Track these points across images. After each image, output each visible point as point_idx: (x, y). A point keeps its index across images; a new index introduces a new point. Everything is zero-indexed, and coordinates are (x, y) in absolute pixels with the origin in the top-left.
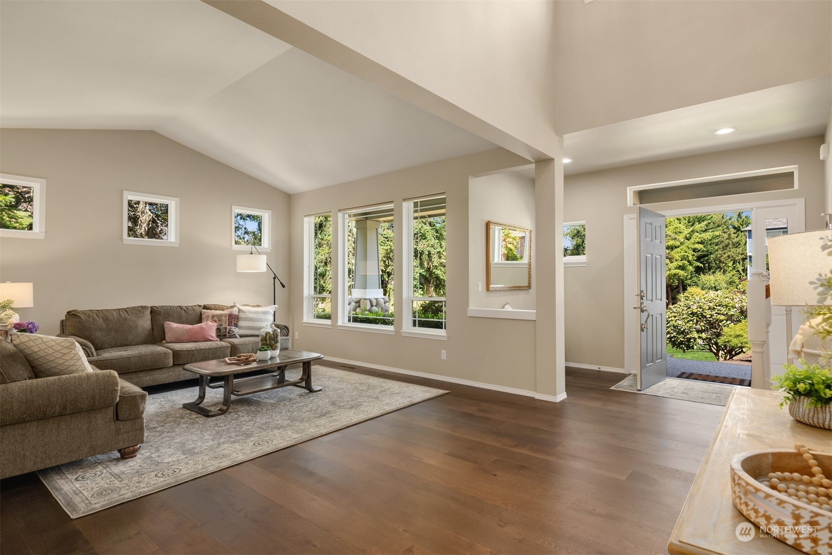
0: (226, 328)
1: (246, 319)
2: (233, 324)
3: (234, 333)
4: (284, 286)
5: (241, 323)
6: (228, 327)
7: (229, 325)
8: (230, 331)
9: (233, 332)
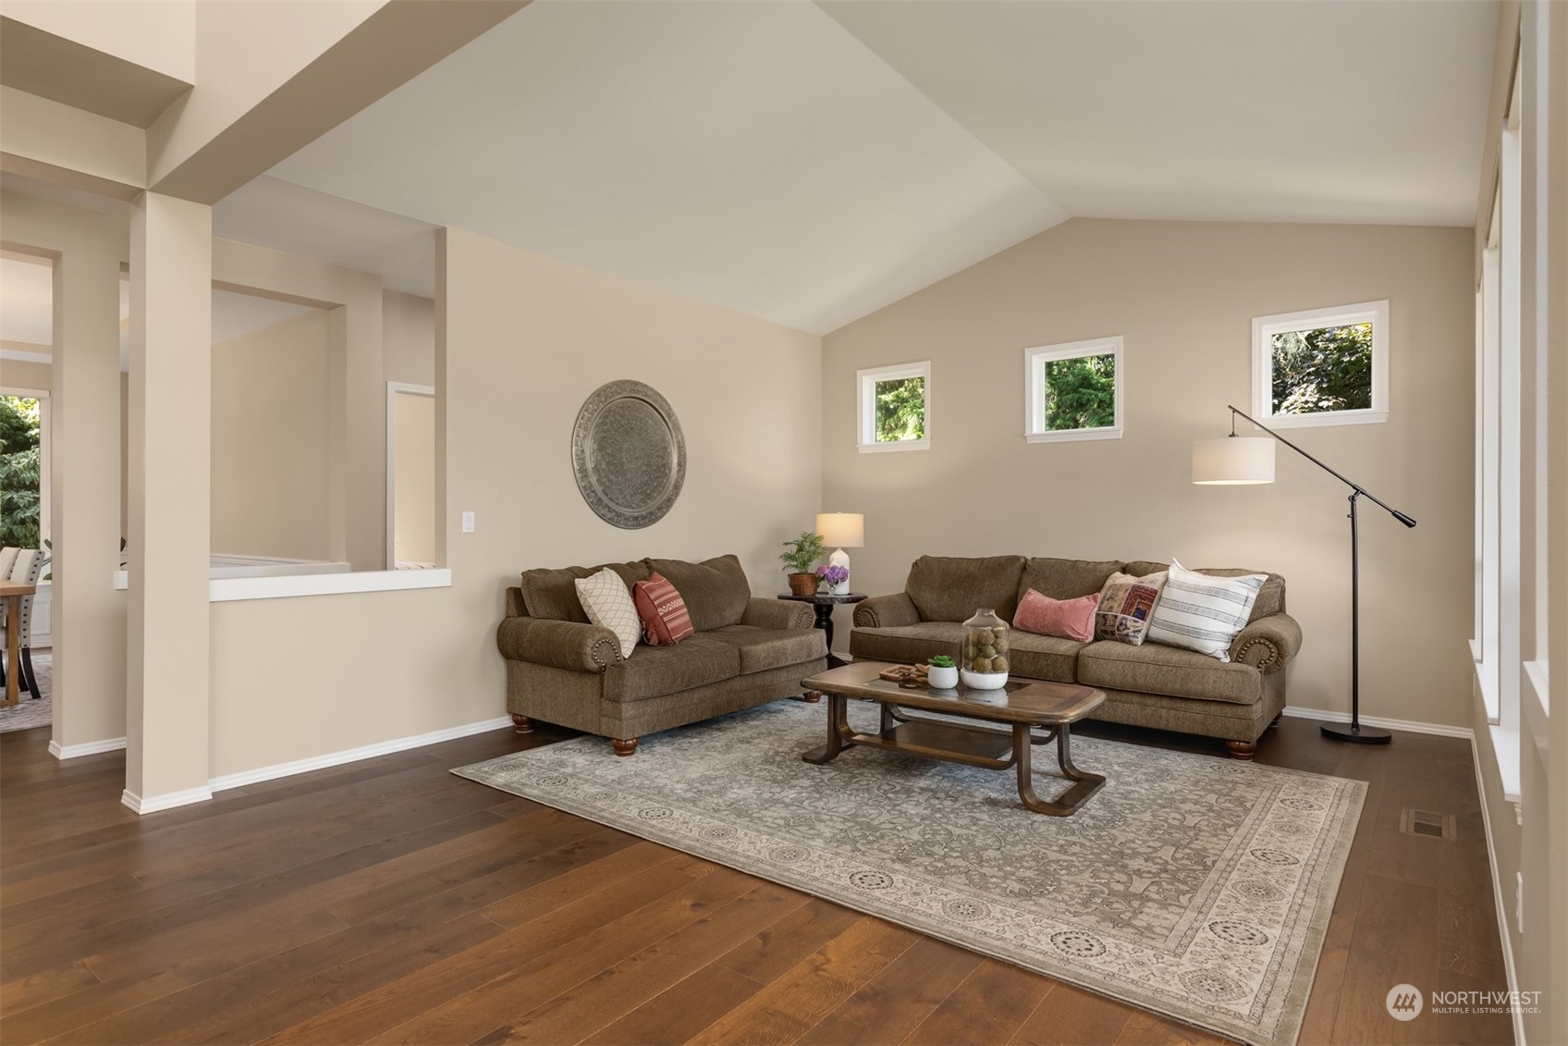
0: (1116, 617)
1: (1176, 605)
2: (1133, 610)
3: (1126, 632)
4: (1410, 524)
5: (1161, 612)
6: (1120, 616)
7: (1123, 612)
8: (1121, 624)
9: (1126, 628)
